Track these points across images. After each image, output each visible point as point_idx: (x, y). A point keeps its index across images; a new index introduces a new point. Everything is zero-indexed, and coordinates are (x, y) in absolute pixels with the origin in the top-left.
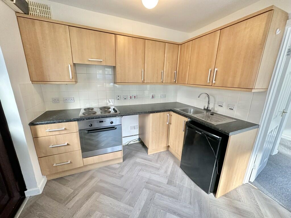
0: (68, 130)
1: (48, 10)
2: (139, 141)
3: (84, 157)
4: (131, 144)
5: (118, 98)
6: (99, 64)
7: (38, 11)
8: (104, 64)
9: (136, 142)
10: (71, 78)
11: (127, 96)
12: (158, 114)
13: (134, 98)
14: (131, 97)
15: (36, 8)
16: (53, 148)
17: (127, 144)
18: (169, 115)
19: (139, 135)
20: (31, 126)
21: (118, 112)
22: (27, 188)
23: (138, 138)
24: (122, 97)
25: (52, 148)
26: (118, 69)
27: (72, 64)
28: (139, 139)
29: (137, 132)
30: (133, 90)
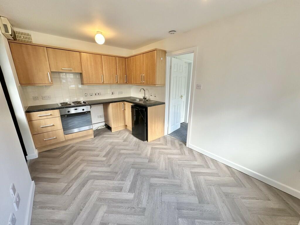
0: (53, 115)
1: (30, 37)
2: (105, 126)
3: (65, 134)
4: (100, 129)
5: (86, 95)
6: (70, 71)
7: (22, 37)
8: (73, 71)
9: (103, 127)
10: (50, 81)
11: (93, 93)
12: (116, 103)
13: (98, 94)
14: (95, 94)
15: (21, 35)
16: (43, 128)
17: (96, 129)
18: (123, 104)
19: (105, 122)
20: (27, 113)
21: (87, 103)
22: (27, 154)
23: (104, 124)
24: (89, 94)
25: (41, 128)
26: (84, 74)
27: (50, 72)
28: (106, 125)
29: (103, 120)
30: (97, 89)
